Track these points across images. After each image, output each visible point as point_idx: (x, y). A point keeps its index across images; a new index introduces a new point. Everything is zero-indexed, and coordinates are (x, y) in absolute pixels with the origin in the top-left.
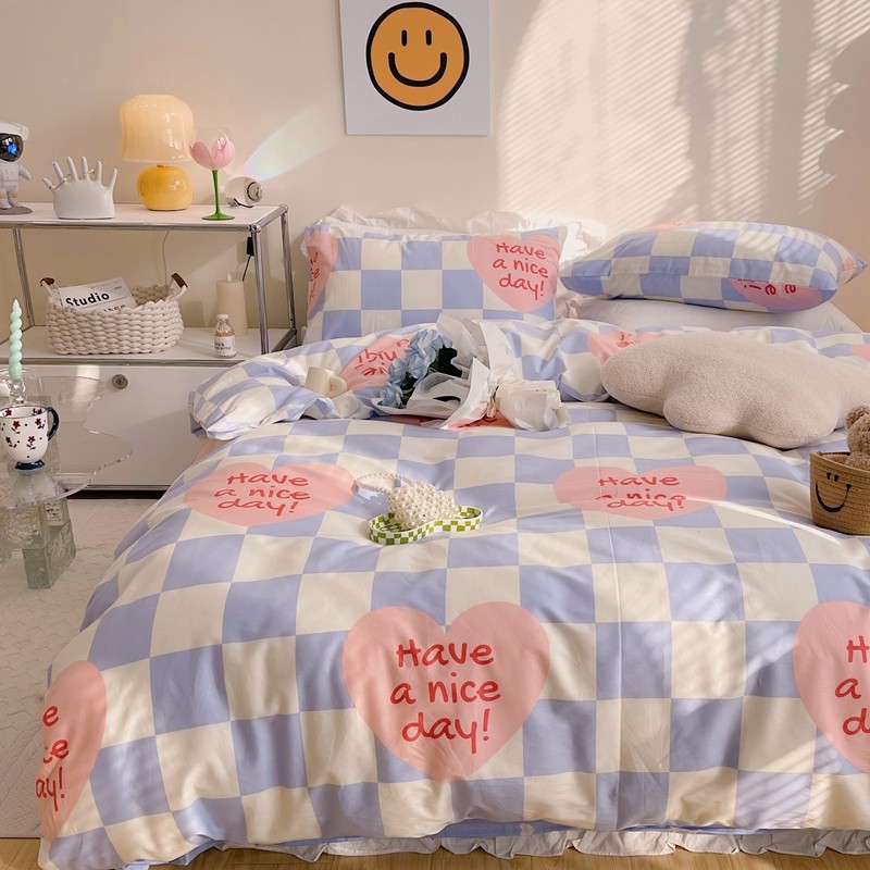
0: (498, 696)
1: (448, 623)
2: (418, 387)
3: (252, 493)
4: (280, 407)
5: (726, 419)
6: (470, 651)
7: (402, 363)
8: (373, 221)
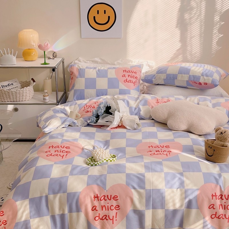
0: (120, 209)
1: (107, 189)
2: (101, 118)
3: (55, 151)
4: (63, 123)
5: (184, 127)
6: (112, 197)
7: (96, 111)
8: (89, 62)
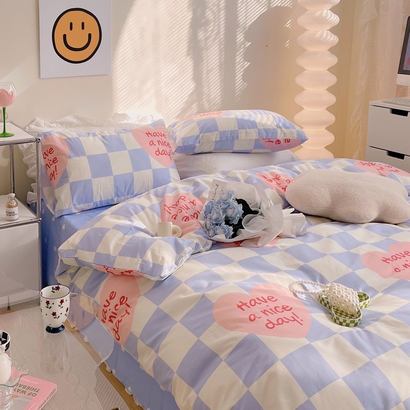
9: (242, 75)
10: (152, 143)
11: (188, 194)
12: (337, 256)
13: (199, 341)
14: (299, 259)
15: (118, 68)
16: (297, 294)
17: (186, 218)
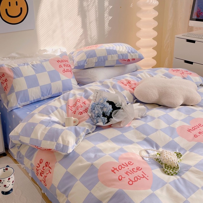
9: (108, 23)
10: (60, 66)
11: (81, 98)
12: (164, 130)
13: (90, 193)
14: (144, 134)
15: (40, 25)
16: (144, 158)
17: (80, 113)
